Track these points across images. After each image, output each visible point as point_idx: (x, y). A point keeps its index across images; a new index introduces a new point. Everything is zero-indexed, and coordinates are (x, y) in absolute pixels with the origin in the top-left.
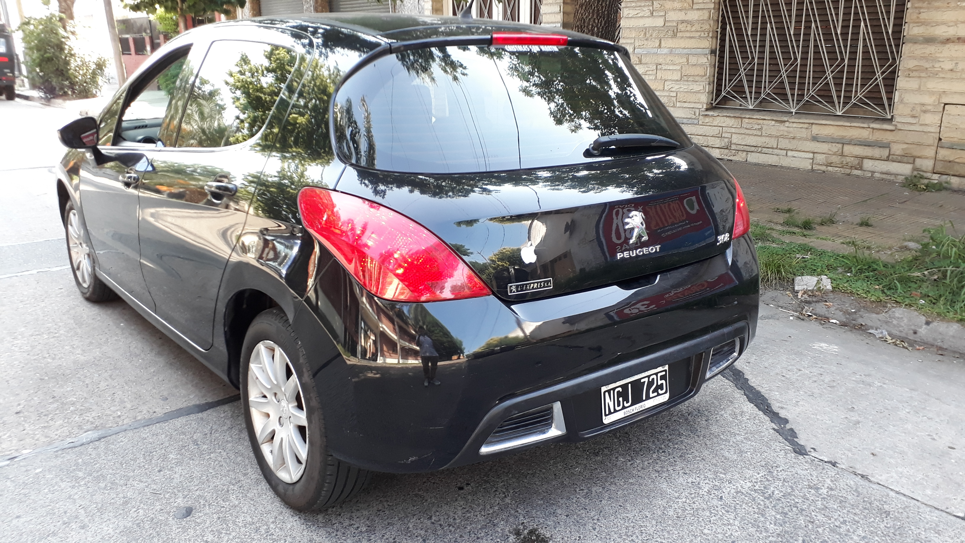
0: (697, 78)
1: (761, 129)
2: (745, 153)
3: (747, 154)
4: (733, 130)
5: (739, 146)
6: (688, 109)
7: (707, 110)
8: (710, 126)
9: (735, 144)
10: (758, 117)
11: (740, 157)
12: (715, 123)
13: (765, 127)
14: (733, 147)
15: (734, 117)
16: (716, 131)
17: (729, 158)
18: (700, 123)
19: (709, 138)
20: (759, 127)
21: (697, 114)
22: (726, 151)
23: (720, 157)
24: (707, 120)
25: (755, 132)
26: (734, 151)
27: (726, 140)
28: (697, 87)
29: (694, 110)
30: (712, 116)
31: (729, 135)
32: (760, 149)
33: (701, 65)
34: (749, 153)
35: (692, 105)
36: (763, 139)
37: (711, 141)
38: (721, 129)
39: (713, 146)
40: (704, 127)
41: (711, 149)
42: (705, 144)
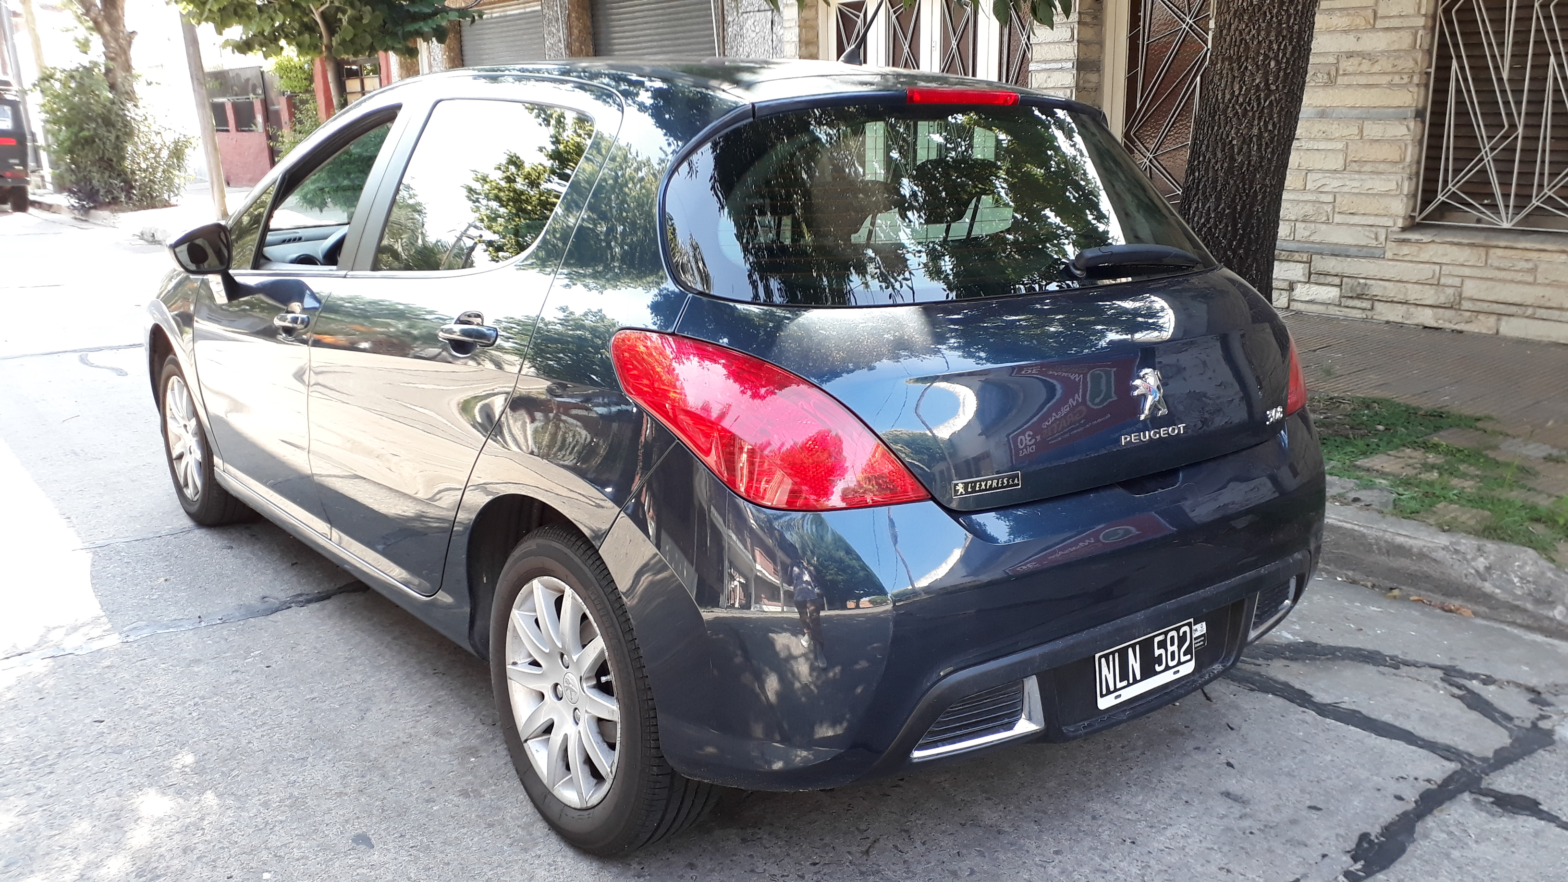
0: (1382, 167)
1: (1533, 270)
2: (1493, 319)
3: (1499, 320)
4: (1467, 272)
5: (1479, 303)
6: (1360, 228)
7: (1404, 229)
8: (1411, 262)
9: (1471, 299)
10: (1528, 245)
11: (1483, 326)
12: (1424, 257)
13: (1542, 267)
14: (1466, 305)
15: (1472, 245)
16: (1426, 272)
17: (1458, 327)
18: (1389, 255)
19: (1409, 286)
20: (1530, 265)
21: (1382, 238)
22: (1449, 313)
23: (1435, 325)
24: (1405, 249)
25: (1519, 277)
26: (1468, 314)
27: (1450, 291)
28: (1379, 185)
29: (1373, 229)
30: (1417, 242)
31: (1457, 282)
32: (1530, 311)
33: (1392, 141)
34: (1505, 318)
35: (1371, 220)
36: (1539, 291)
37: (1414, 293)
38: (1437, 267)
39: (1418, 303)
40: (1398, 263)
41: (1412, 309)
42: (1400, 297)
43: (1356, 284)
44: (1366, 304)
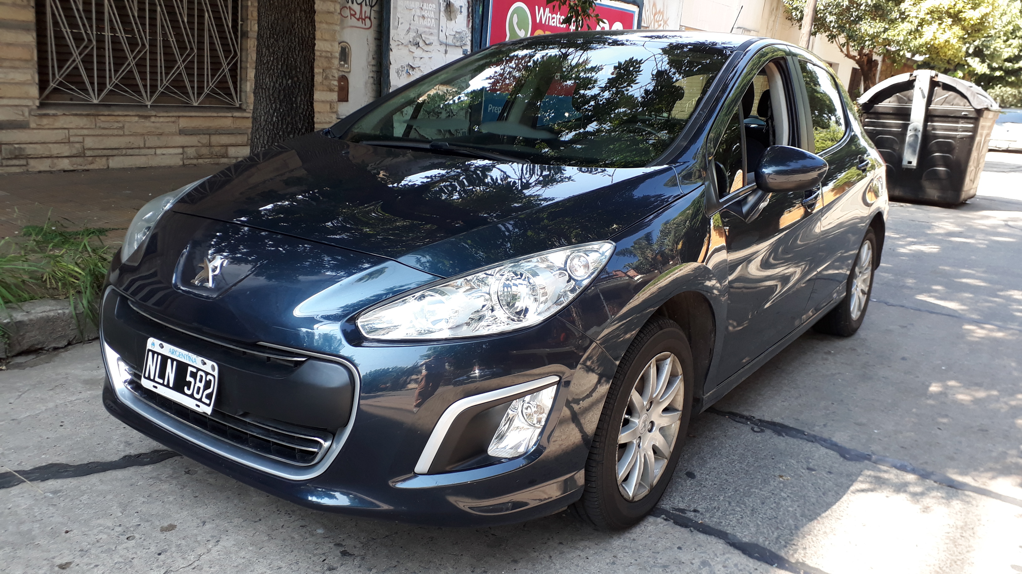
0: (17, 64)
1: (122, 128)
2: (104, 159)
3: (108, 159)
4: (85, 132)
5: (96, 151)
6: (9, 108)
7: (39, 107)
8: (49, 129)
9: (89, 149)
10: (120, 113)
11: (100, 164)
12: (57, 125)
13: (127, 125)
14: (88, 153)
15: (88, 115)
16: (60, 135)
17: (85, 168)
18: (33, 125)
19: (50, 145)
20: (121, 125)
21: (27, 114)
22: (79, 160)
23: (72, 168)
24: (45, 121)
25: (116, 132)
26: (91, 158)
27: (77, 145)
28: (19, 76)
29: (19, 108)
30: (54, 115)
31: (80, 139)
32: (124, 151)
33: (24, 45)
34: (111, 158)
35: (17, 102)
36: (127, 139)
37: (56, 150)
38: (66, 131)
39: (59, 155)
40: (40, 131)
41: (55, 161)
42: (47, 153)
43: (13, 148)
44: (23, 162)
